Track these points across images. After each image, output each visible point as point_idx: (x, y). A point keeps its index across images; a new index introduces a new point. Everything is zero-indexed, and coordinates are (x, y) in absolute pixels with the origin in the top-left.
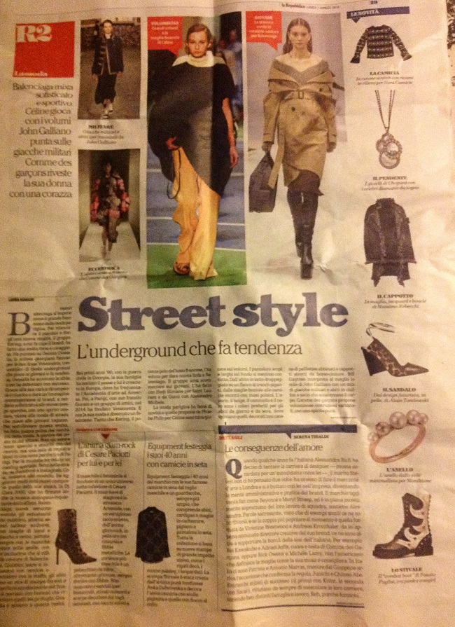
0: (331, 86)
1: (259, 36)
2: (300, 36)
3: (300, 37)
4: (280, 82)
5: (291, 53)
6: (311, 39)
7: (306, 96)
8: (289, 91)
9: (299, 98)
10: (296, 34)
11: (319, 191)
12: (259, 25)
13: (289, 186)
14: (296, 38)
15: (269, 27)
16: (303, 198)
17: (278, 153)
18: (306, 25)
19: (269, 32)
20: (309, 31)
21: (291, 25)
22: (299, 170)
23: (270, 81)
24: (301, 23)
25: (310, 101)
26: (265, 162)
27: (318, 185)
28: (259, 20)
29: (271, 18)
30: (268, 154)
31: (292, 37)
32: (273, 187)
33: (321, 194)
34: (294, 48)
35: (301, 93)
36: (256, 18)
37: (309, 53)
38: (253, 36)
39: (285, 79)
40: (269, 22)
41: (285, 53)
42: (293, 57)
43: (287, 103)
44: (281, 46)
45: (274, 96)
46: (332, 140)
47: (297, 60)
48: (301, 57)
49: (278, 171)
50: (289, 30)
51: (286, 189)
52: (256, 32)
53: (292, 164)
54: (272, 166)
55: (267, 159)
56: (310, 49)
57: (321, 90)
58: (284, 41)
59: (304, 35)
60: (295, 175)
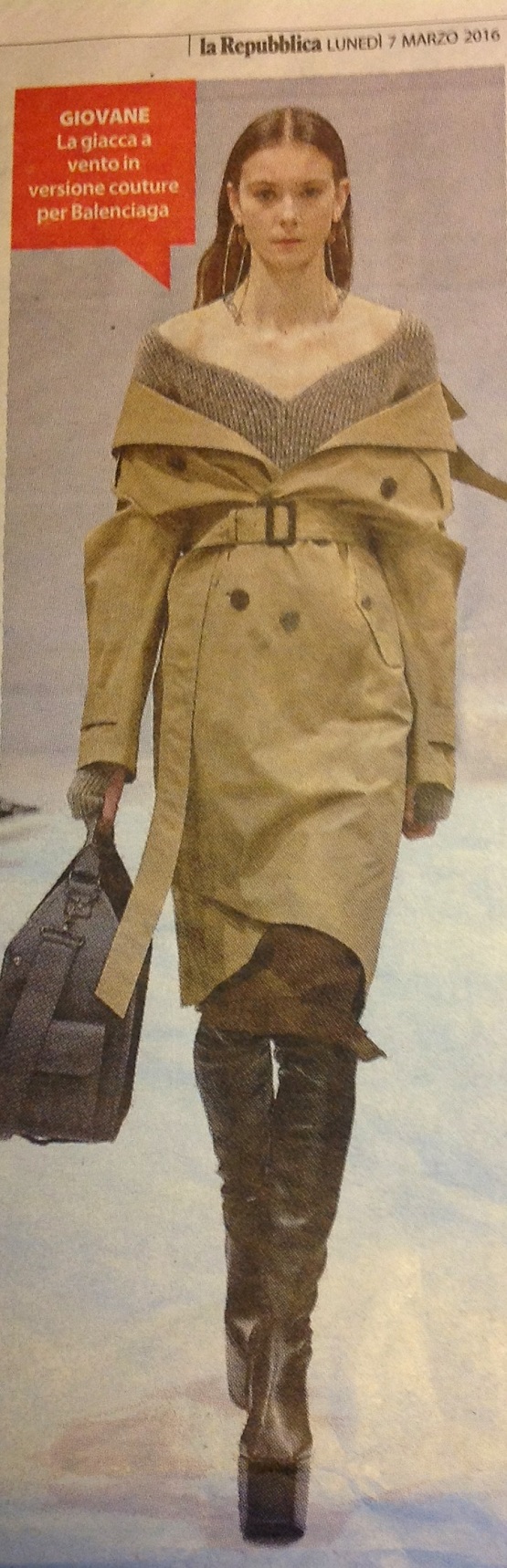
0: (442, 467)
1: (77, 212)
2: (288, 200)
3: (288, 207)
4: (176, 460)
5: (243, 296)
6: (347, 213)
7: (311, 524)
8: (221, 508)
9: (271, 541)
10: (267, 193)
11: (362, 1034)
12: (78, 154)
13: (202, 1007)
14: (267, 215)
15: (133, 163)
16: (276, 1066)
17: (152, 834)
18: (326, 140)
19: (127, 188)
20: (340, 171)
21: (248, 144)
22: (260, 924)
23: (122, 452)
24: (299, 133)
25: (331, 551)
26: (83, 877)
27: (358, 1005)
28: (79, 131)
29: (142, 115)
30: (103, 841)
31: (245, 206)
32: (120, 1006)
33: (375, 1053)
34: (257, 269)
35: (281, 514)
36: (66, 119)
37: (335, 292)
38: (45, 216)
39: (200, 443)
40: (133, 141)
41: (208, 300)
42: (249, 318)
43: (208, 570)
44: (187, 260)
45: (140, 533)
46: (430, 769)
47: (269, 334)
48: (289, 315)
49: (150, 929)
50: (233, 171)
51: (191, 1019)
52: (63, 191)
53: (222, 894)
54: (120, 905)
55: (92, 865)
56: (339, 267)
57: (389, 489)
58: (207, 230)
59: (309, 191)
60: (239, 948)
